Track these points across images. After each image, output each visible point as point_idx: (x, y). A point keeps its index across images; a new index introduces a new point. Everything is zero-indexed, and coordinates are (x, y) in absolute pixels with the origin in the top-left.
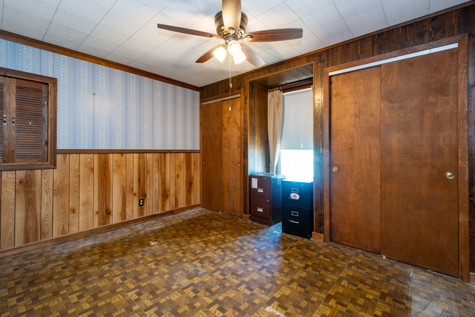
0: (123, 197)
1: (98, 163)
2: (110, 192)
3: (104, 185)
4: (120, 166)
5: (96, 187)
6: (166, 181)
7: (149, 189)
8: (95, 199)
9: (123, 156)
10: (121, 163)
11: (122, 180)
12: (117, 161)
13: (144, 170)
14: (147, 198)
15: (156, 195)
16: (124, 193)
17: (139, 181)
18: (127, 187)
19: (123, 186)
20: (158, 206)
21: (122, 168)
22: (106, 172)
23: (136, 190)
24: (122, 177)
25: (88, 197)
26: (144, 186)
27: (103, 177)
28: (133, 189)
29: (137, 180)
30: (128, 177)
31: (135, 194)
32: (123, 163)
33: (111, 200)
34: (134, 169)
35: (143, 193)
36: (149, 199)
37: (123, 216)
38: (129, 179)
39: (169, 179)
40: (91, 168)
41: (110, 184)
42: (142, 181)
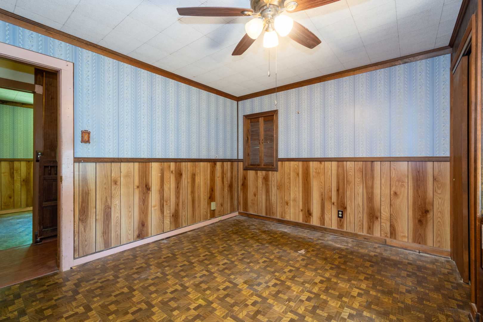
0: (322, 203)
1: (302, 169)
2: (310, 196)
3: (306, 189)
4: (319, 173)
5: (301, 189)
6: (375, 197)
7: (349, 201)
8: (300, 198)
9: (322, 164)
10: (320, 170)
11: (321, 186)
12: (316, 168)
13: (344, 179)
14: (347, 211)
15: (360, 211)
16: (322, 200)
17: (338, 190)
18: (325, 194)
19: (322, 193)
20: (362, 225)
21: (321, 176)
22: (308, 178)
23: (334, 199)
24: (321, 184)
25: (296, 196)
26: (344, 198)
27: (305, 181)
28: (331, 198)
29: (336, 189)
30: (326, 185)
31: (333, 204)
32: (322, 170)
33: (312, 202)
34: (332, 178)
35: (342, 205)
36: (349, 214)
37: (322, 221)
38: (327, 186)
39: (379, 196)
40: (297, 173)
41: (311, 188)
42: (341, 191)
